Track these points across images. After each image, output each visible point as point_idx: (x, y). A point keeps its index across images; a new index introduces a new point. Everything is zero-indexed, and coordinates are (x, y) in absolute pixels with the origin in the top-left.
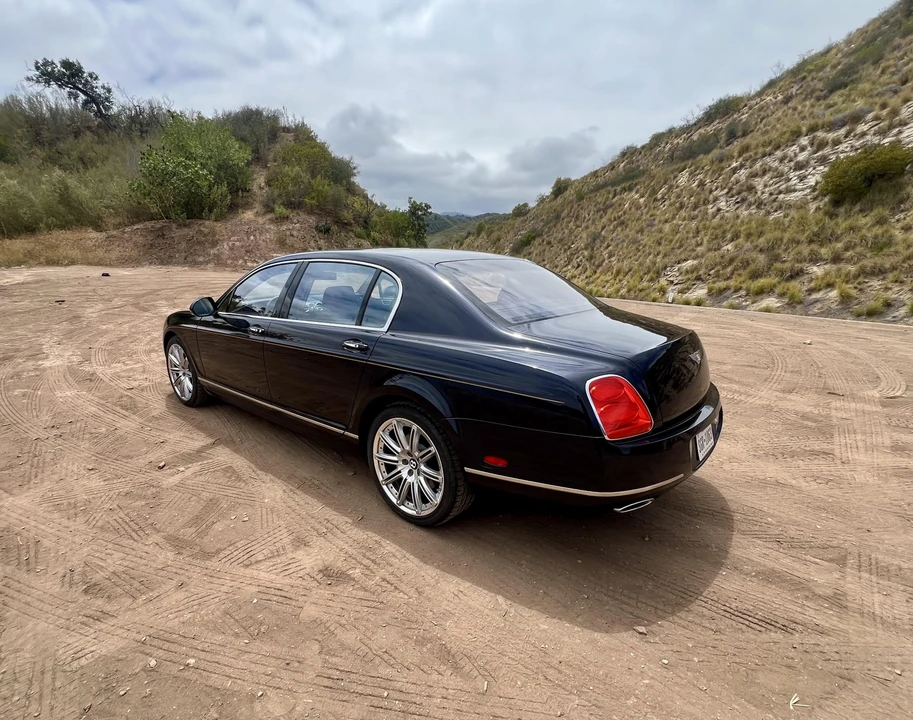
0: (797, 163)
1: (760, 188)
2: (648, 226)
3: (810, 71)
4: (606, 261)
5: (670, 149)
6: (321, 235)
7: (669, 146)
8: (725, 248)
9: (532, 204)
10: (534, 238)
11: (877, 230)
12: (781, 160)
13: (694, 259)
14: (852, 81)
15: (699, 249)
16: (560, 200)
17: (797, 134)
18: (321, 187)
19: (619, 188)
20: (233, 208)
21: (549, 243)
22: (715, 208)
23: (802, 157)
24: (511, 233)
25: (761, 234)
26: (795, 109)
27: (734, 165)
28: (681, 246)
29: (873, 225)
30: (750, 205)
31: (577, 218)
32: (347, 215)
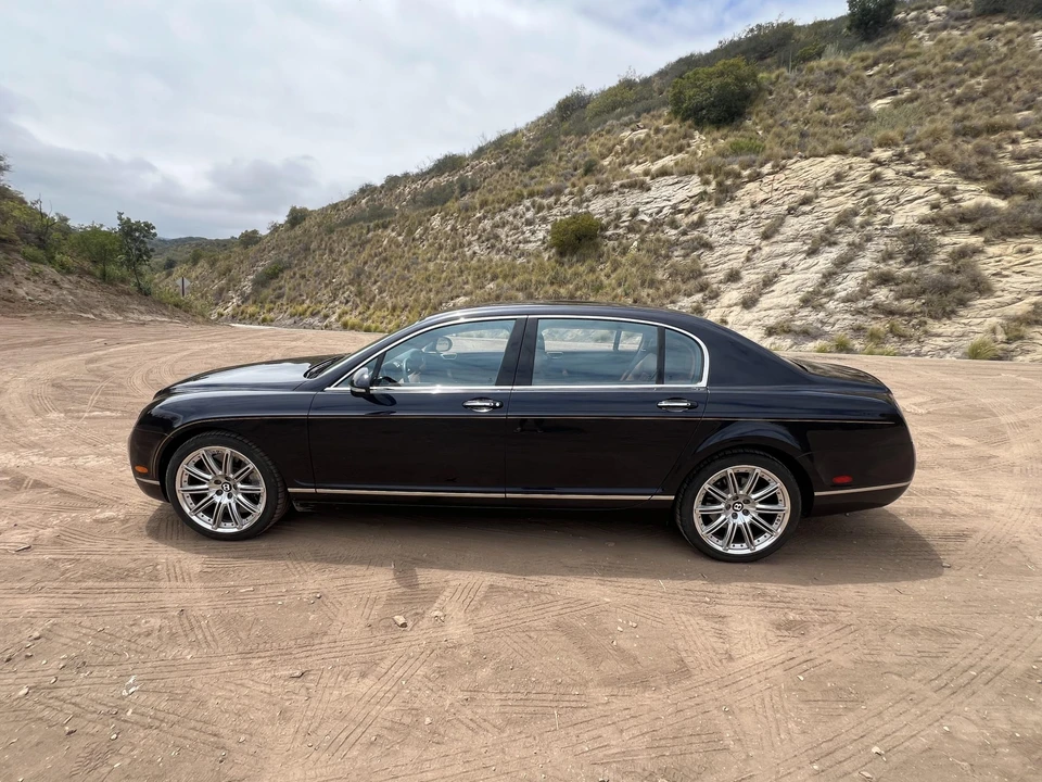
0: (527, 220)
1: (503, 236)
2: (413, 263)
3: (511, 147)
4: (378, 297)
5: (409, 193)
7: (407, 190)
8: (488, 286)
9: (264, 232)
10: (282, 271)
11: (591, 277)
12: (515, 216)
13: (465, 295)
14: (542, 162)
15: (466, 287)
16: (298, 231)
17: (521, 197)
19: (372, 225)
21: (303, 277)
22: (471, 252)
23: (529, 215)
24: (246, 263)
25: (514, 276)
26: (508, 175)
27: (478, 215)
28: (450, 284)
29: (588, 273)
30: (499, 251)
31: (331, 251)
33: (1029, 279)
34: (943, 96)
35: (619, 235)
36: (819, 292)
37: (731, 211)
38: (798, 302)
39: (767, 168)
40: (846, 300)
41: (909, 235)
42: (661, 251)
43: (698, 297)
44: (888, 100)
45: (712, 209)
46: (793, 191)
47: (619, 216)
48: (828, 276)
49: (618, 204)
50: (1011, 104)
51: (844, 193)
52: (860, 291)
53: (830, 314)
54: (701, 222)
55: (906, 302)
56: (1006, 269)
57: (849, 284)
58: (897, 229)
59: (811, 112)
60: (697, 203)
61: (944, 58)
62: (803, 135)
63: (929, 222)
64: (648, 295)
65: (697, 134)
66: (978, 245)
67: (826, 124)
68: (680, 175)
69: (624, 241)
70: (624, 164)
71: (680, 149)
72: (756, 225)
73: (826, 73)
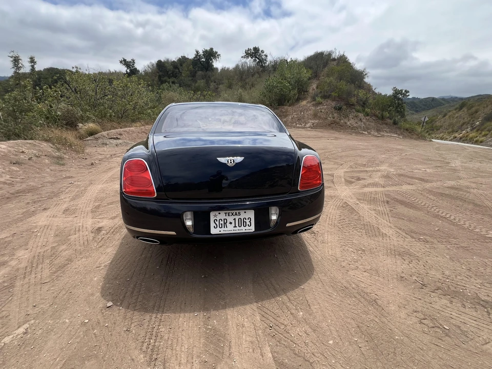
6: (336, 111)
18: (341, 86)
20: (298, 100)
32: (354, 100)
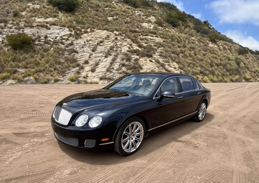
29: (31, 58)
33: (148, 66)
34: (123, 20)
35: (41, 44)
36: (110, 68)
37: (81, 41)
38: (106, 70)
39: (89, 30)
40: (117, 70)
41: (126, 54)
42: (59, 52)
43: (77, 68)
44: (112, 18)
45: (75, 40)
46: (98, 38)
47: (39, 37)
48: (111, 64)
49: (38, 32)
50: (135, 26)
51: (110, 41)
52: (119, 68)
53: (114, 74)
54: (72, 44)
55: (129, 71)
56: (144, 64)
57: (116, 66)
58: (123, 53)
59: (94, 16)
60: (69, 37)
61: (121, 11)
62: (93, 22)
63: (129, 52)
64: (59, 67)
65: (59, 12)
66: (138, 58)
67: (98, 20)
68: (61, 26)
69: (44, 47)
70: (33, 17)
71: (55, 17)
72: (89, 47)
73: (96, 5)
